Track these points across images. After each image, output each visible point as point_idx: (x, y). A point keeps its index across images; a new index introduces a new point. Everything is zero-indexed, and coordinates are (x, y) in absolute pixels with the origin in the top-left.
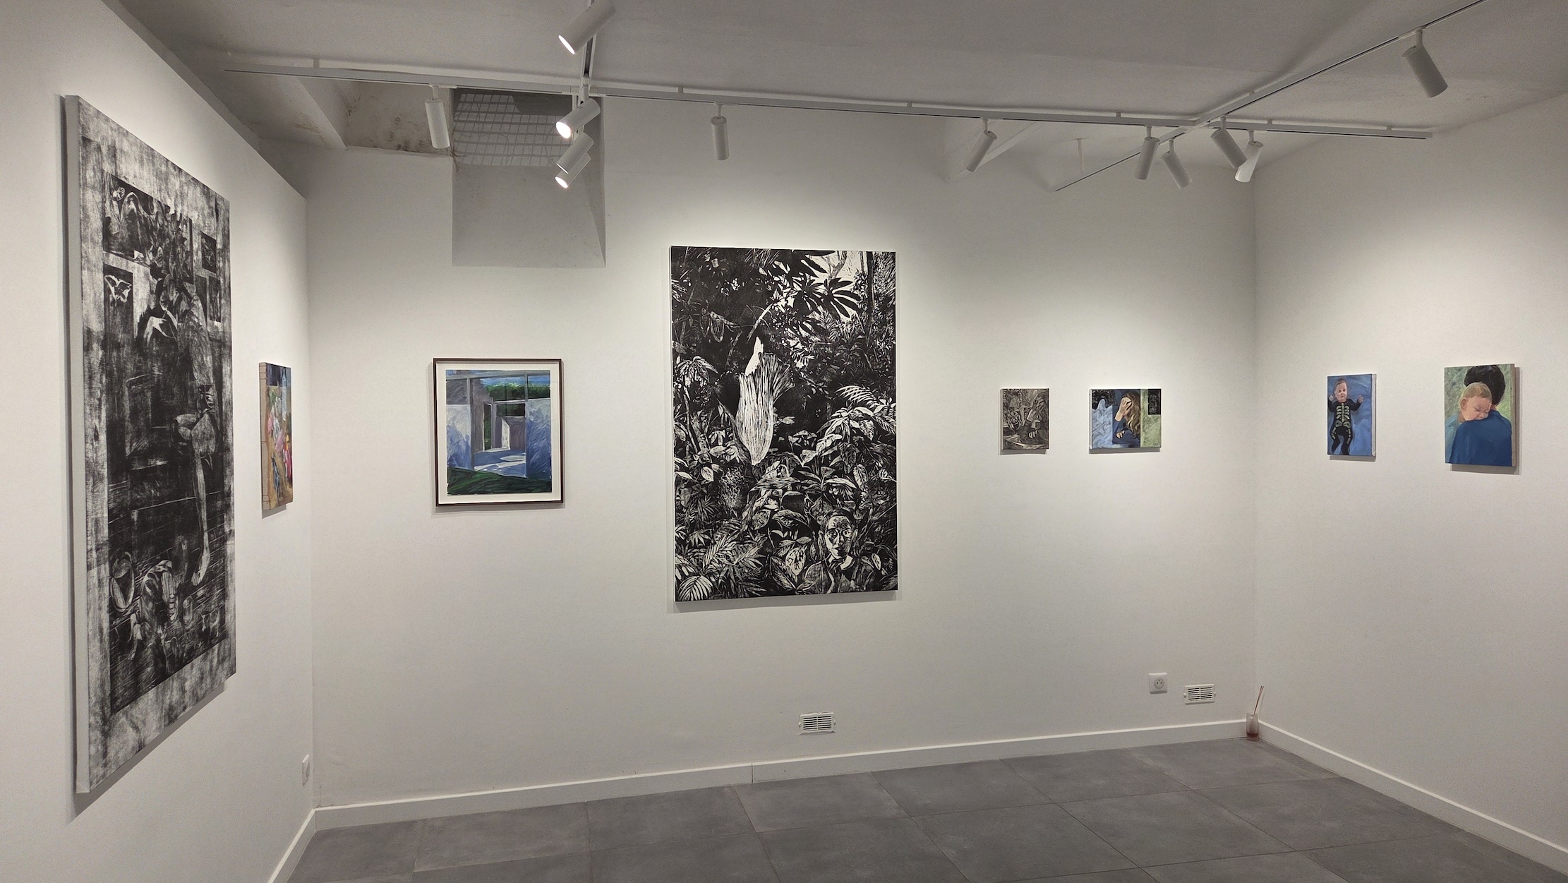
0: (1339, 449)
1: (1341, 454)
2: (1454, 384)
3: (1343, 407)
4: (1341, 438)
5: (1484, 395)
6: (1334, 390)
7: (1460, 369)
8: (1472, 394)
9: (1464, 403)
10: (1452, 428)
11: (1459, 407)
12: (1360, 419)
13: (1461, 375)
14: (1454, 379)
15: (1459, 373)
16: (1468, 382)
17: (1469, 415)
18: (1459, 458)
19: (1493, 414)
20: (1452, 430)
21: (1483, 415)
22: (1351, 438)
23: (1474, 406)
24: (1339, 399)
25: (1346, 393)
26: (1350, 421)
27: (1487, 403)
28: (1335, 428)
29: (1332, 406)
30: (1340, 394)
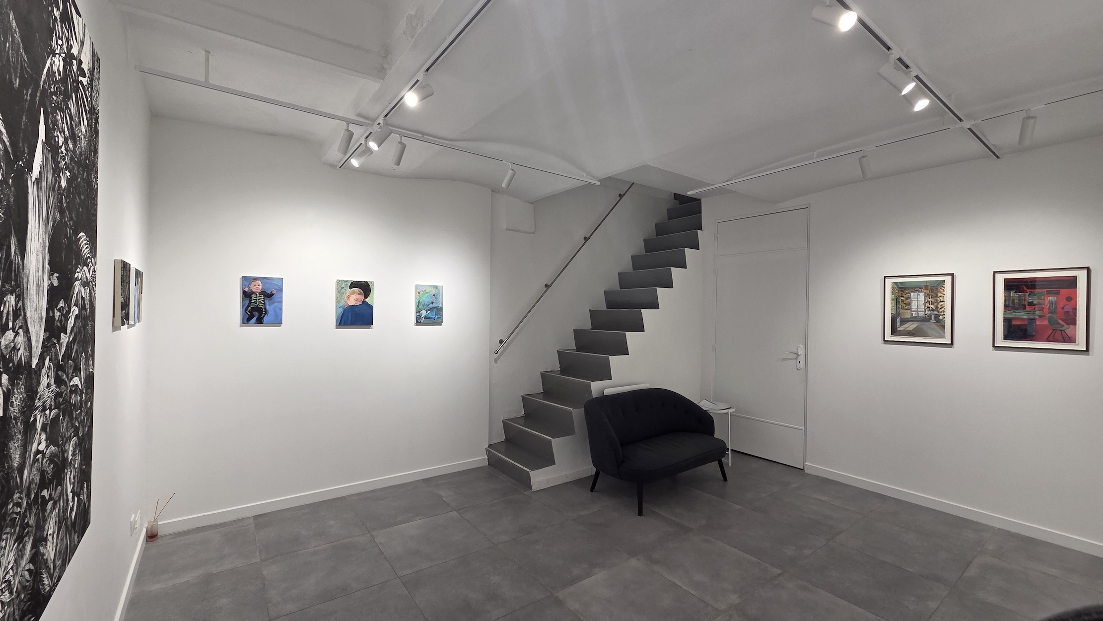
0: (254, 320)
1: (255, 323)
2: (343, 288)
3: (258, 295)
4: (256, 314)
5: (360, 294)
6: (250, 284)
7: (347, 281)
8: (354, 293)
9: (348, 297)
10: (341, 308)
11: (346, 299)
12: (274, 303)
13: (347, 284)
14: (343, 286)
15: (346, 283)
16: (350, 288)
17: (352, 302)
18: (344, 322)
19: (364, 302)
20: (341, 310)
21: (359, 303)
22: (265, 314)
23: (354, 298)
24: (254, 291)
25: (260, 287)
26: (264, 304)
27: (362, 298)
28: (250, 308)
29: (247, 295)
30: (255, 287)
